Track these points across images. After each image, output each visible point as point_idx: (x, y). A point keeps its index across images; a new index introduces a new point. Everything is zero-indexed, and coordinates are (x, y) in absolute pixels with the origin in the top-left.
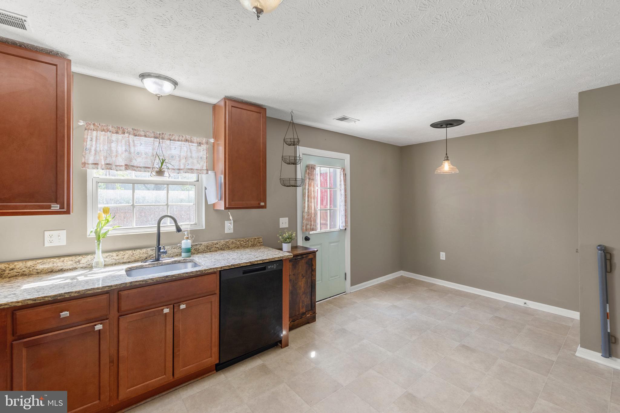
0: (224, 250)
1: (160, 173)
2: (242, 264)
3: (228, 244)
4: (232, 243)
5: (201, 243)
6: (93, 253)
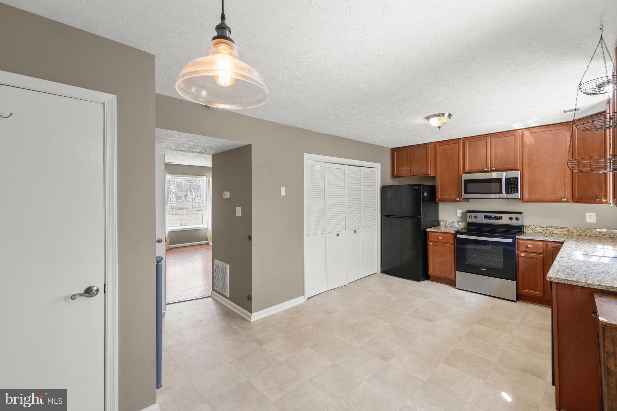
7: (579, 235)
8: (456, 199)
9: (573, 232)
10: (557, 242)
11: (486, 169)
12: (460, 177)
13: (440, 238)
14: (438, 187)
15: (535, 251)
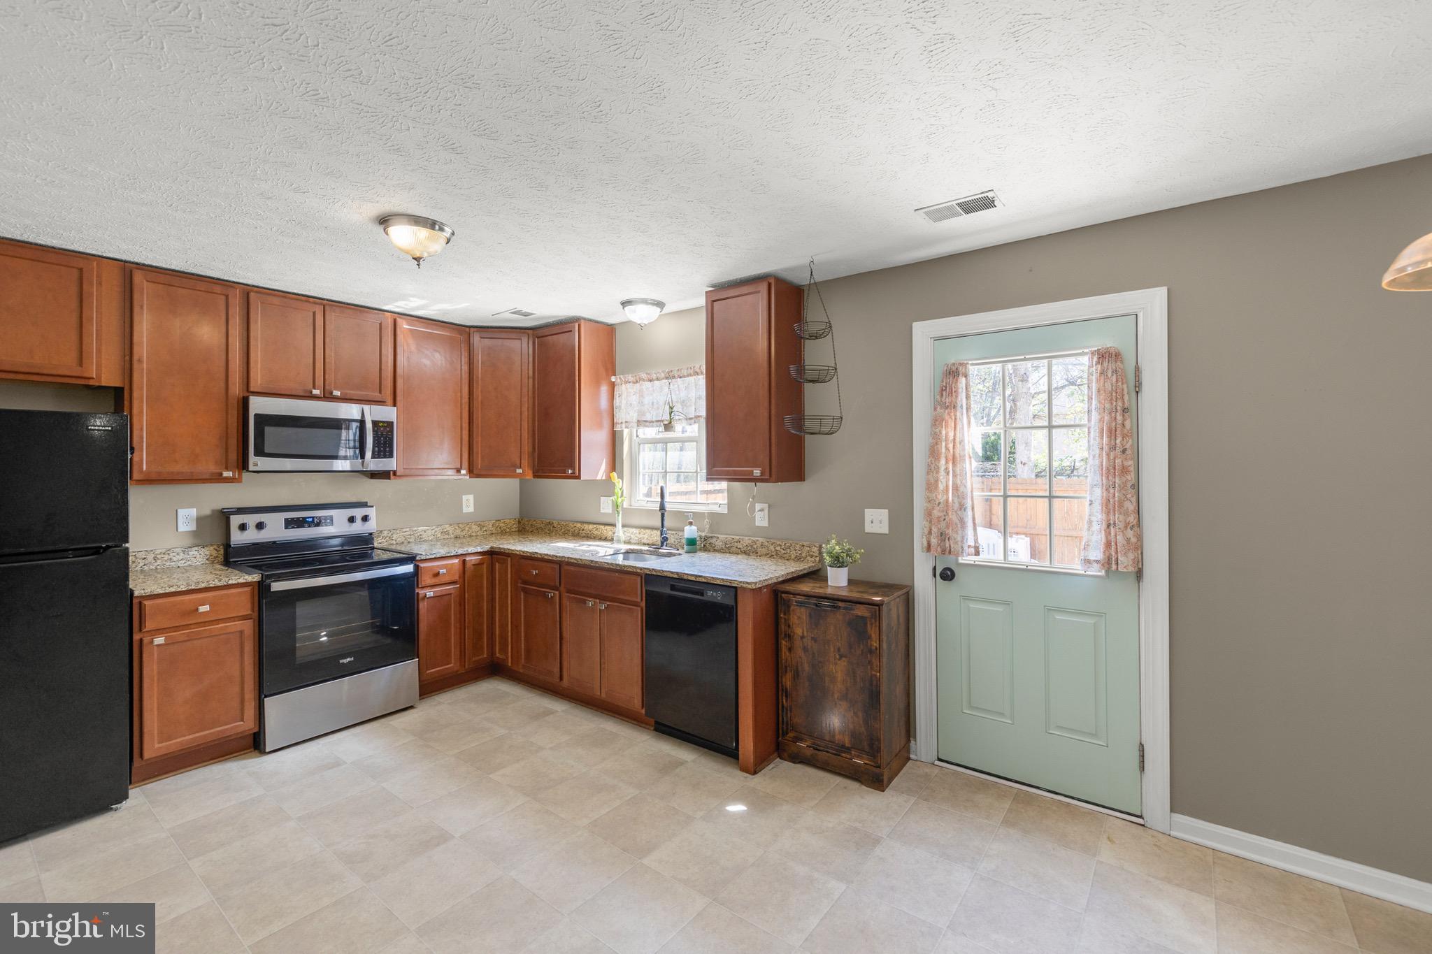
0: (749, 555)
1: (668, 427)
2: (666, 571)
3: (755, 546)
5: (719, 536)
6: (614, 525)
7: (456, 537)
8: (221, 474)
9: (448, 534)
10: (480, 552)
11: (316, 392)
12: (234, 403)
13: (204, 608)
14: (142, 429)
15: (447, 579)
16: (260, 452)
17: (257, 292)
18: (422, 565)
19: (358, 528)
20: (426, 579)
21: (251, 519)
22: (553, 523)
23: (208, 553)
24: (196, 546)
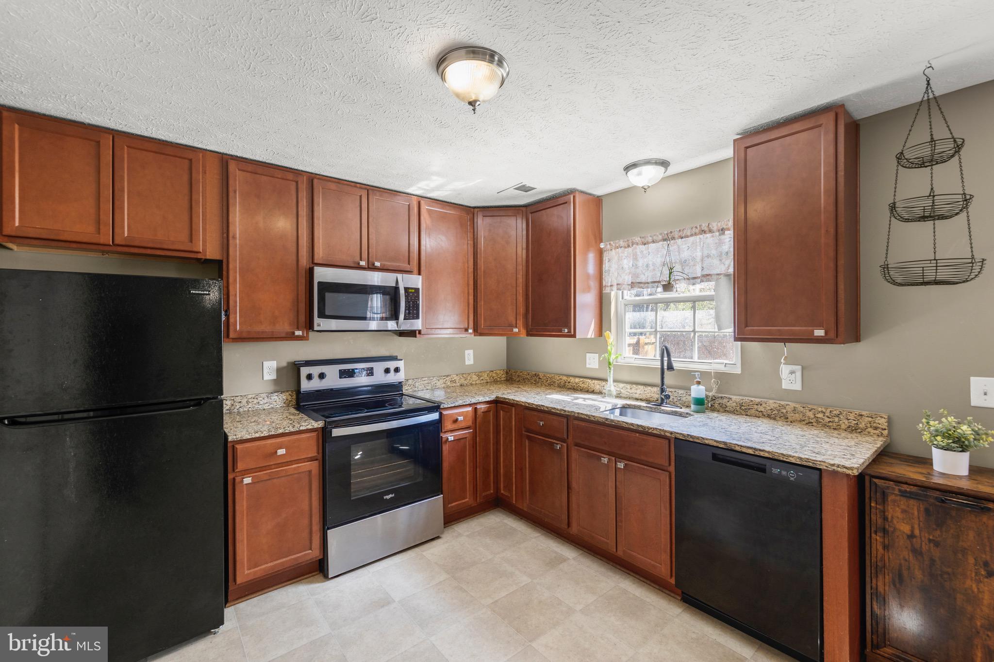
0: (774, 419)
1: (668, 287)
2: (707, 439)
3: (784, 411)
4: (795, 410)
5: (731, 397)
6: (605, 380)
7: (461, 385)
8: (294, 333)
9: (455, 382)
10: (488, 401)
11: (363, 263)
12: (303, 273)
13: (281, 452)
14: (236, 295)
15: (463, 425)
16: (322, 315)
17: (318, 179)
18: (445, 413)
19: (392, 378)
20: (448, 425)
21: (315, 370)
22: (539, 375)
23: (284, 398)
24: (275, 392)
